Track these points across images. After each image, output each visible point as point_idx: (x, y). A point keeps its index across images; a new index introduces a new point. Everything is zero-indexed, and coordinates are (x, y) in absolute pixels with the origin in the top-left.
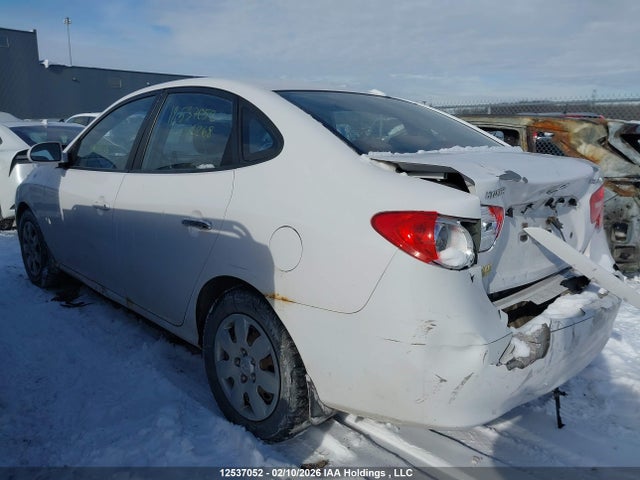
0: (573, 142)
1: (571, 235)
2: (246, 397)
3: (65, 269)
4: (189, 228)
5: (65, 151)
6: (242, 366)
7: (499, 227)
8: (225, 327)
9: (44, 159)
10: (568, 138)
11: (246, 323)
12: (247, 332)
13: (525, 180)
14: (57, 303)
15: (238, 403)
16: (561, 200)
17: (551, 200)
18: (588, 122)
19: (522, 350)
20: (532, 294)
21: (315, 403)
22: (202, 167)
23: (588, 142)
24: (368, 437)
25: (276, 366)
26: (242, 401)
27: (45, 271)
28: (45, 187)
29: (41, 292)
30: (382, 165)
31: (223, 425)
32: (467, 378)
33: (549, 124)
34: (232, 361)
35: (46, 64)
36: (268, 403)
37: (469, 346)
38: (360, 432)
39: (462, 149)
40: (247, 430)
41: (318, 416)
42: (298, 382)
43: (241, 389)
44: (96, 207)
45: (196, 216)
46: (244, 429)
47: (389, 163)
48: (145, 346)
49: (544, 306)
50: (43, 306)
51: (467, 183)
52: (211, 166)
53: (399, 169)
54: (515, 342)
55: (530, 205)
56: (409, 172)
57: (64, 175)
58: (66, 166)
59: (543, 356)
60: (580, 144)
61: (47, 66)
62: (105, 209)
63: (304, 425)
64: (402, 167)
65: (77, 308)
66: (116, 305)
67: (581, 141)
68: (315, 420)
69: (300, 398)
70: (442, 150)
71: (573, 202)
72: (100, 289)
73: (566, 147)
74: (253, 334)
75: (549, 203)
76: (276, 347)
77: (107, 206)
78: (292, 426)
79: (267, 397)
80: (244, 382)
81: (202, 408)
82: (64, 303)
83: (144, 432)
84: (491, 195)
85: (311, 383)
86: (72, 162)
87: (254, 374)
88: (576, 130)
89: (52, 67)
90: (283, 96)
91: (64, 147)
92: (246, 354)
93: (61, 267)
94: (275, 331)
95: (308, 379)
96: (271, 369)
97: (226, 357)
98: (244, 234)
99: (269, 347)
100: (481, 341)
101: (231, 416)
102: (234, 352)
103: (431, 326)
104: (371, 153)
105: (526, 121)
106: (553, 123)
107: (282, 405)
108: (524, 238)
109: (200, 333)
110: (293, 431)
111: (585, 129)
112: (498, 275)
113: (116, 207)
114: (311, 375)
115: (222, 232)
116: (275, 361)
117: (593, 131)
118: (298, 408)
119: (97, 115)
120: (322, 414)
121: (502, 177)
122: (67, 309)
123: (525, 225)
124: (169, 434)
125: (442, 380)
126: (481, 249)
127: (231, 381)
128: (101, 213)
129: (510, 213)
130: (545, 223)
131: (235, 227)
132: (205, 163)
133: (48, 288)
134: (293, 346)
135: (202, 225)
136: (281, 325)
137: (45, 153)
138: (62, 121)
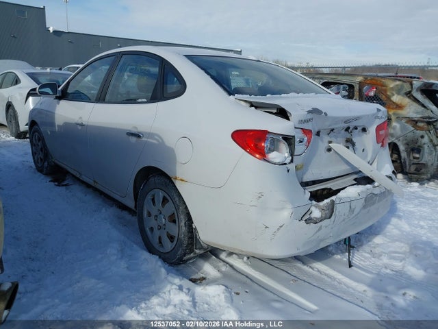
0: (389, 93)
1: (363, 150)
2: (160, 238)
3: (58, 163)
4: (130, 137)
5: (60, 89)
6: (158, 220)
7: (309, 142)
8: (149, 197)
9: (47, 94)
10: (386, 91)
11: (161, 194)
12: (161, 200)
13: (326, 114)
14: (52, 183)
15: (155, 242)
16: (356, 128)
17: (349, 128)
18: (400, 80)
19: (316, 213)
20: (332, 184)
21: (198, 241)
22: (140, 100)
23: (398, 94)
24: (231, 266)
25: (177, 220)
26: (158, 241)
27: (46, 164)
28: (47, 111)
29: (43, 177)
30: (242, 103)
31: (146, 255)
32: (281, 227)
33: (374, 81)
34: (153, 217)
35: (51, 30)
36: (172, 242)
37: (283, 209)
38: (227, 263)
39: (296, 95)
40: (160, 257)
41: (200, 249)
42: (189, 228)
43: (157, 233)
44: (77, 124)
45: (134, 131)
46: (158, 257)
47: (246, 101)
48: (104, 210)
49: (338, 191)
50: (44, 184)
51: (289, 115)
52: (144, 100)
53: (252, 105)
54: (313, 209)
55: (332, 130)
56: (256, 108)
57: (58, 103)
58: (59, 98)
59: (329, 218)
60: (393, 95)
61: (51, 31)
62: (82, 125)
63: (192, 255)
64: (254, 104)
65: (64, 187)
66: (88, 186)
67: (394, 92)
68: (197, 251)
69: (189, 238)
70: (283, 95)
71: (364, 130)
72: (78, 176)
73: (384, 97)
74: (165, 201)
75: (347, 129)
76: (177, 209)
77: (84, 123)
78: (185, 255)
79: (171, 238)
80: (159, 229)
81: (135, 246)
82: (56, 183)
83: (100, 256)
84: (301, 122)
85: (196, 229)
86: (64, 96)
87: (164, 225)
88: (391, 86)
89: (55, 32)
90: (189, 59)
91: (59, 86)
92: (161, 213)
93: (56, 161)
94: (177, 199)
95: (194, 227)
96: (174, 222)
97: (149, 215)
98: (160, 141)
99: (174, 209)
100: (289, 206)
101: (151, 250)
102: (154, 212)
103: (261, 196)
104: (236, 95)
105: (360, 79)
106: (377, 81)
107: (180, 242)
108: (329, 150)
109: (136, 200)
110: (185, 258)
111: (397, 85)
112: (310, 171)
113: (89, 124)
114: (196, 224)
115: (148, 140)
116: (176, 217)
117: (402, 87)
118: (188, 244)
119: (81, 66)
120: (201, 248)
121: (309, 112)
122: (58, 187)
123: (330, 142)
124: (114, 258)
125: (266, 227)
126: (295, 154)
127: (152, 229)
128: (80, 128)
129: (318, 134)
130: (344, 142)
131: (156, 137)
132: (142, 99)
133: (47, 174)
134: (186, 208)
135: (137, 136)
136: (180, 196)
137: (48, 90)
138: (60, 69)
